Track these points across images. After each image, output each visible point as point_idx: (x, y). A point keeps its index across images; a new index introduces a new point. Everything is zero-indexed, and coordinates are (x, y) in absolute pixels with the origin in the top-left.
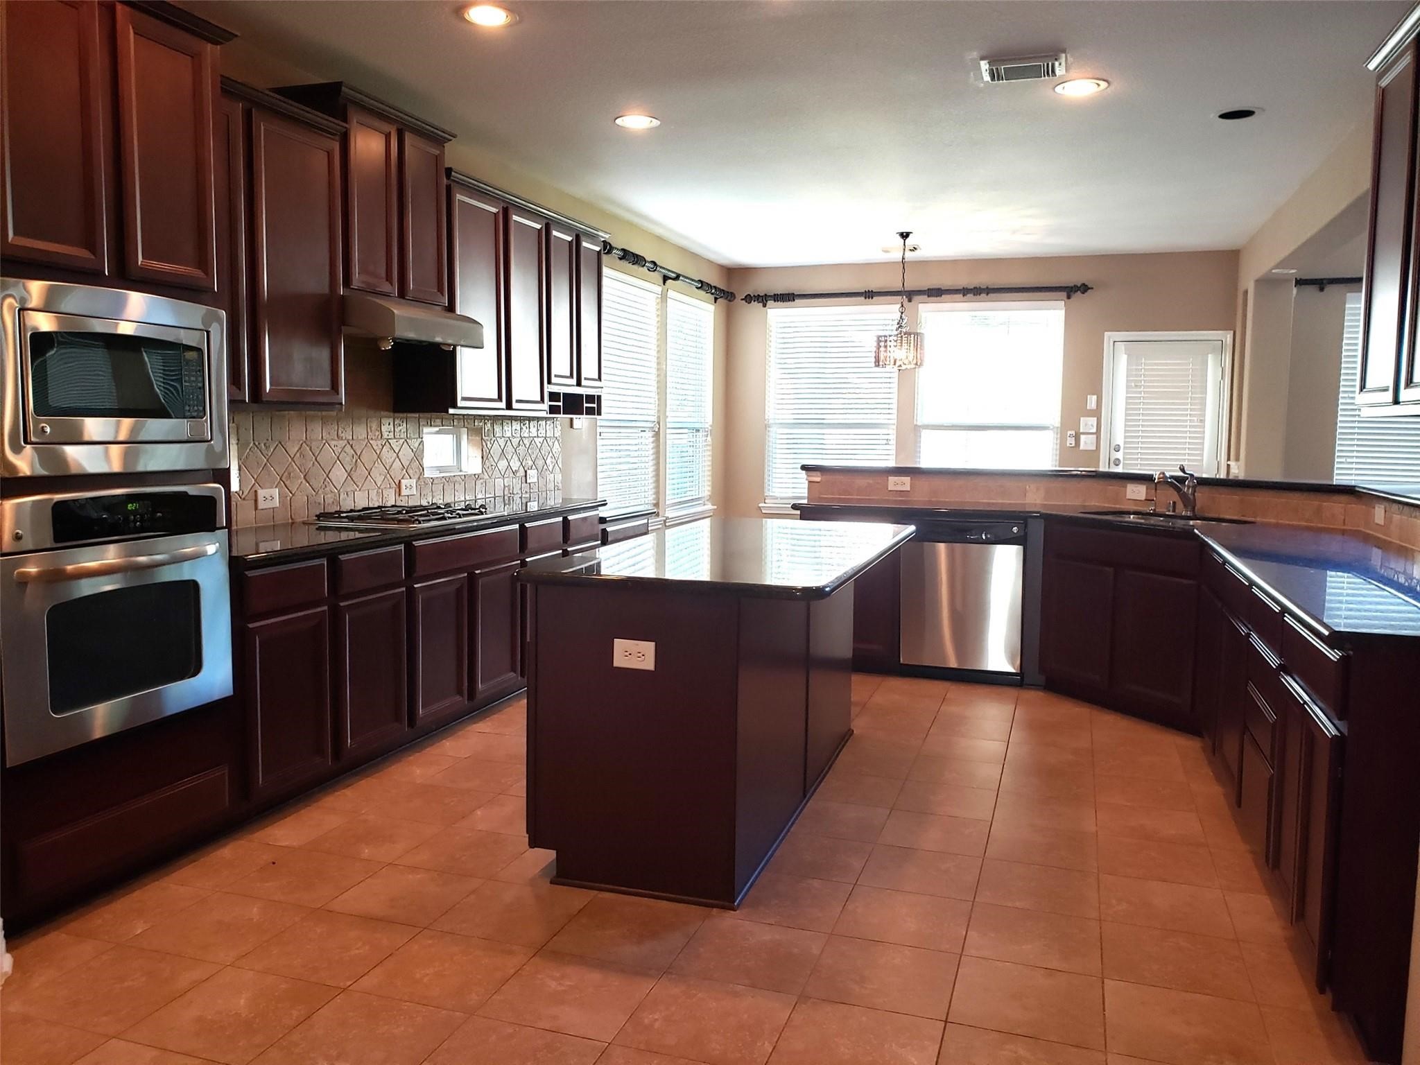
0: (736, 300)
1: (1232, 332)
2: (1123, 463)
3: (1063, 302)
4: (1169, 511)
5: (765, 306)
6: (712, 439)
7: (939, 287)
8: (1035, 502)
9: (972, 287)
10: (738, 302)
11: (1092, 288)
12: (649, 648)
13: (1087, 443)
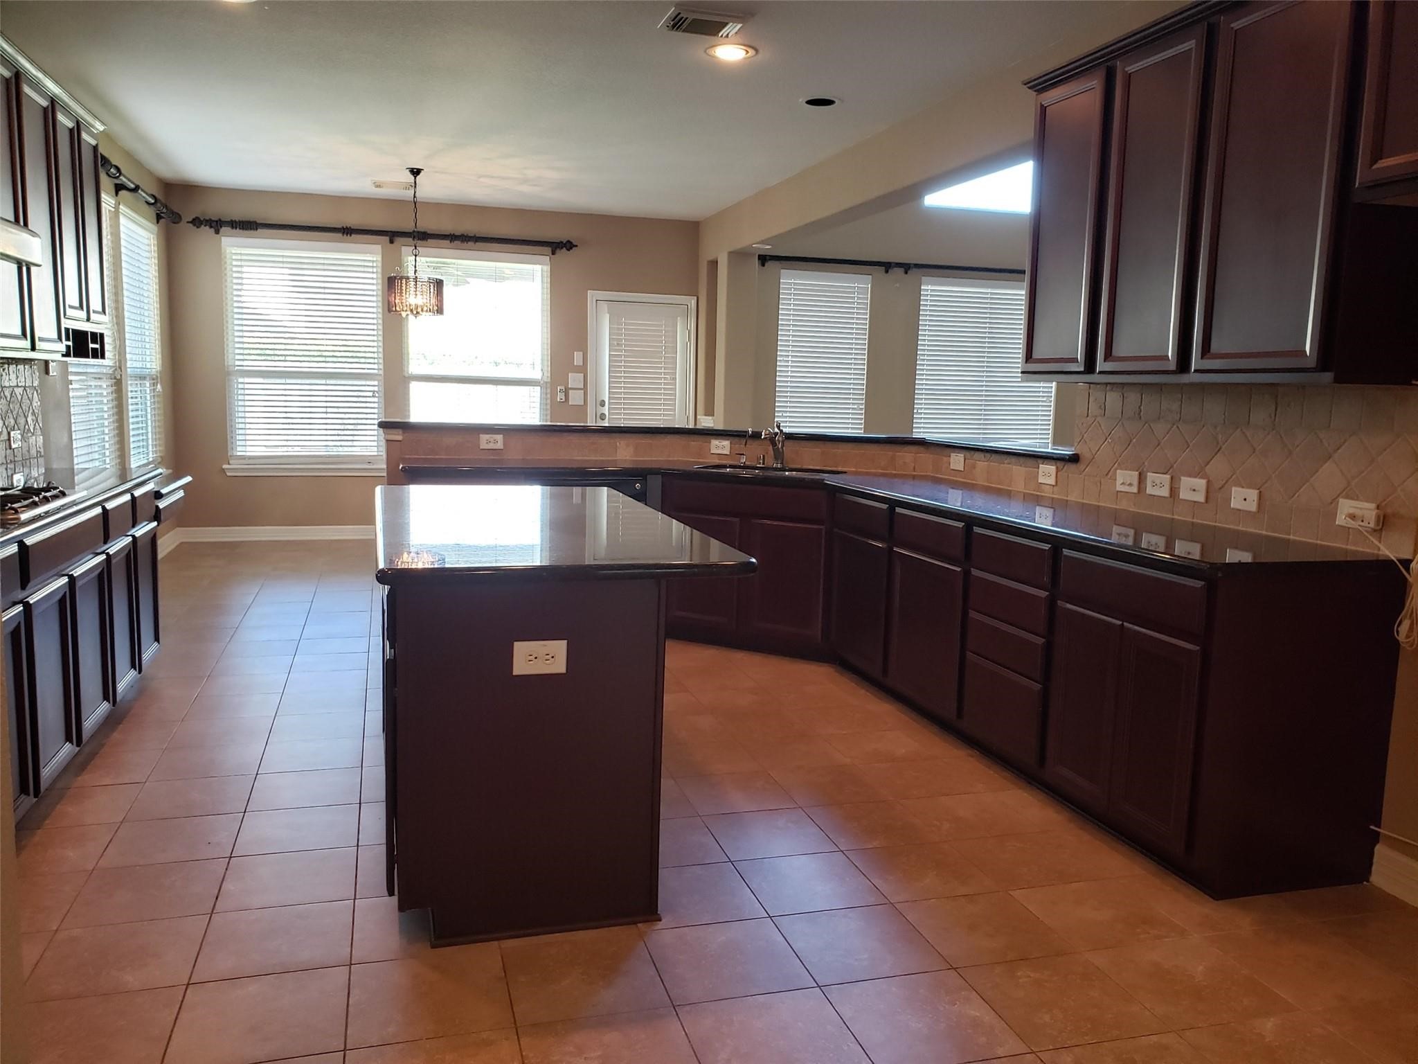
0: (182, 222)
1: (696, 298)
2: (609, 418)
3: (548, 257)
4: (760, 463)
5: (217, 232)
6: (163, 388)
7: (426, 230)
8: (625, 458)
9: (460, 234)
10: (184, 226)
11: (576, 246)
12: (559, 648)
13: (576, 398)
